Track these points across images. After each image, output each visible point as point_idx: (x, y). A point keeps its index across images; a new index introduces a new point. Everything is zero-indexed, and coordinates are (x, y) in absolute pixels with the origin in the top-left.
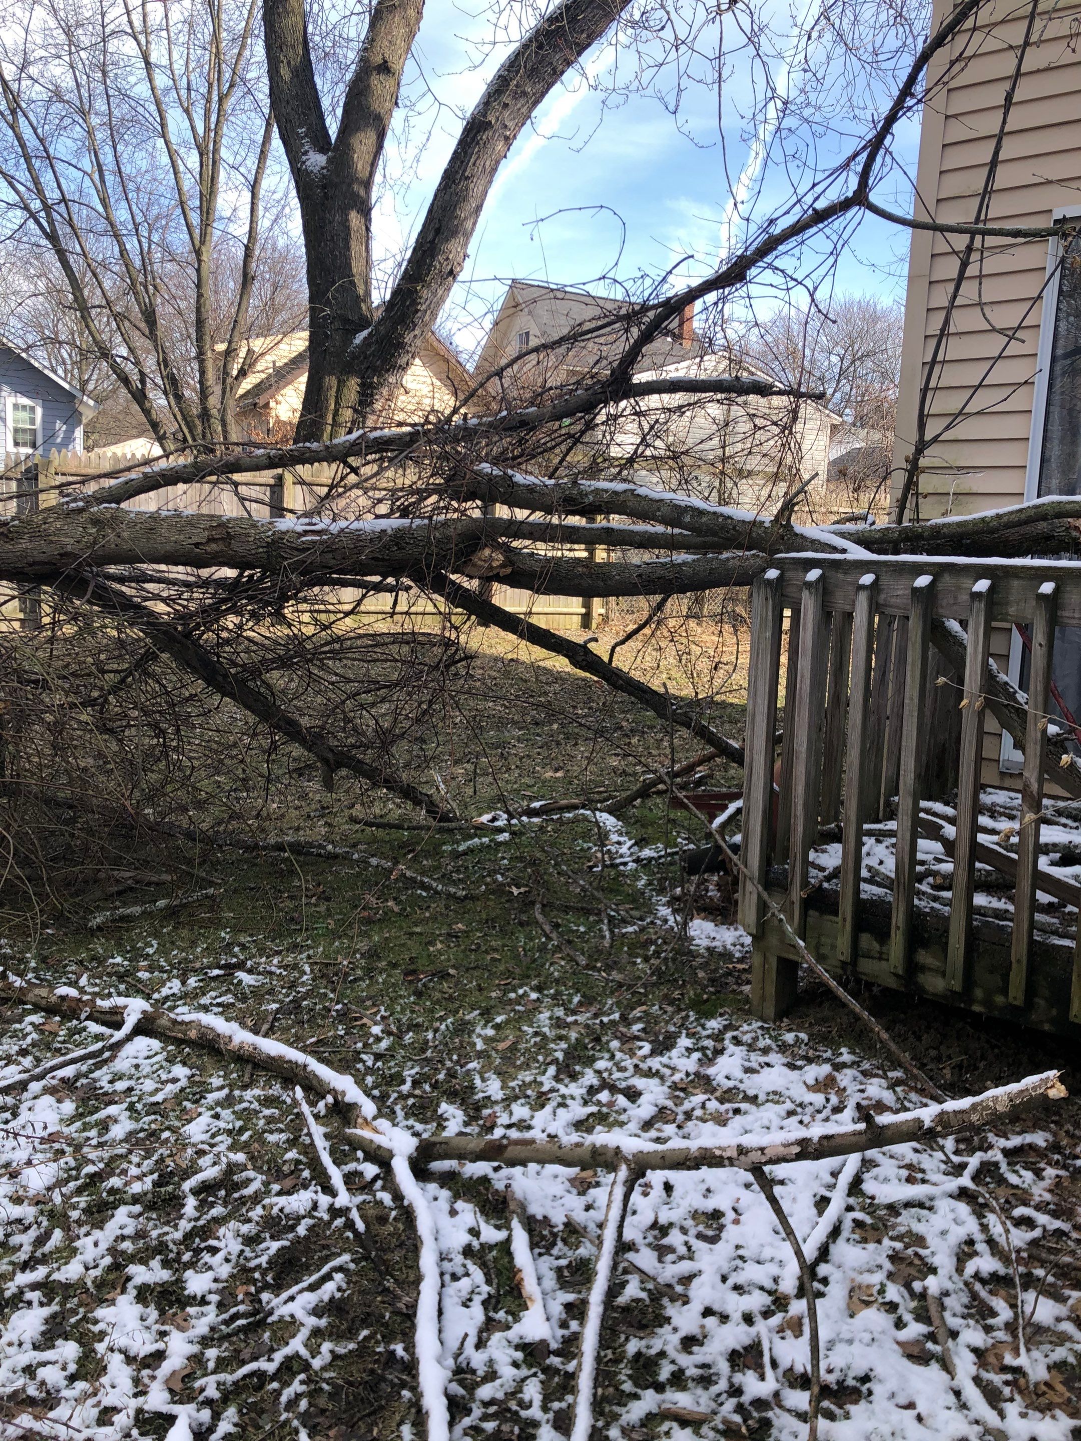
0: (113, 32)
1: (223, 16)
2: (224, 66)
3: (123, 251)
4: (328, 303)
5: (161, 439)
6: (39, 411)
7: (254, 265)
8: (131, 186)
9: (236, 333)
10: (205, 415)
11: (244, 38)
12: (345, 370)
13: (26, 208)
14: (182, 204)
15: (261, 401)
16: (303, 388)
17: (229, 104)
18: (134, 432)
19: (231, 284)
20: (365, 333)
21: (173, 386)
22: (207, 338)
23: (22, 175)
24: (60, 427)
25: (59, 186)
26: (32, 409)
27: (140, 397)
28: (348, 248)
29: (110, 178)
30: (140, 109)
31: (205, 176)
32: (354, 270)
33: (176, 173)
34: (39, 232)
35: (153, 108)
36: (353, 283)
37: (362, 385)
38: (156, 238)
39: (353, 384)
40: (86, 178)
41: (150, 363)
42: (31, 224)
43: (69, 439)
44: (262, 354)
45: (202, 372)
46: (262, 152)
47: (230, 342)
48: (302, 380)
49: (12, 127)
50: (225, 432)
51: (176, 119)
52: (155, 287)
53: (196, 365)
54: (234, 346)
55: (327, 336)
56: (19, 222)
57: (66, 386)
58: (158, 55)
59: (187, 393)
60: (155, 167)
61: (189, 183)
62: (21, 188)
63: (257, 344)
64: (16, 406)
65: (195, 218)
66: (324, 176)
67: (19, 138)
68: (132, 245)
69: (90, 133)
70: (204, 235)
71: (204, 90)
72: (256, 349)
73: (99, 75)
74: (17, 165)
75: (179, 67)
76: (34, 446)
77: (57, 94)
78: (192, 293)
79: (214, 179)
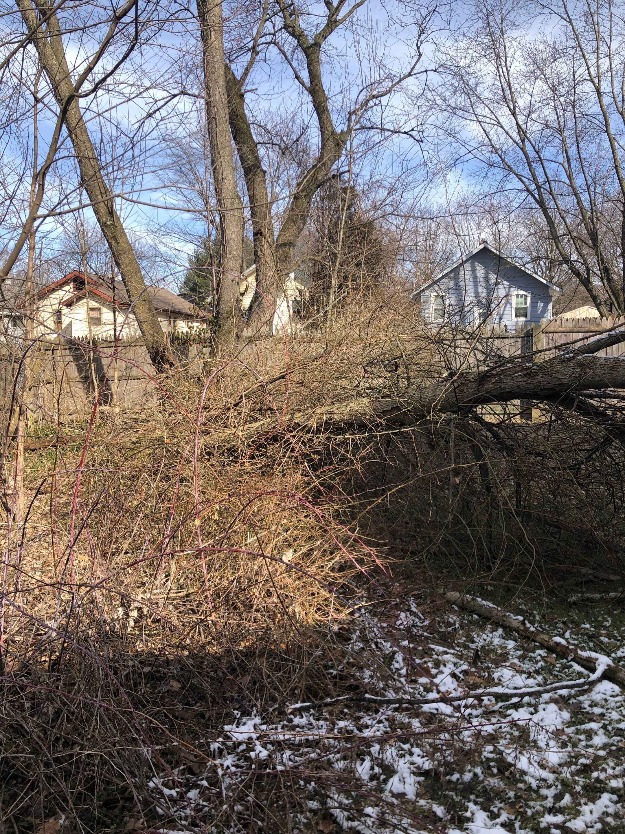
0: (579, 82)
3: (579, 202)
5: (598, 306)
6: (529, 297)
8: (585, 164)
13: (528, 190)
14: (616, 167)
18: (580, 302)
21: (606, 273)
23: (526, 173)
24: (540, 304)
25: (546, 175)
26: (526, 296)
27: (586, 282)
29: (573, 163)
30: (594, 120)
33: (613, 151)
34: (534, 201)
35: (601, 118)
38: (599, 190)
40: (561, 166)
41: (592, 261)
42: (530, 197)
43: (545, 310)
49: (522, 149)
51: (615, 120)
52: (597, 218)
53: (621, 260)
56: (523, 198)
57: (544, 281)
58: (605, 87)
59: (615, 277)
60: (600, 150)
61: (621, 155)
62: (525, 180)
64: (517, 296)
67: (525, 154)
68: (585, 197)
69: (563, 141)
73: (570, 108)
74: (523, 169)
75: (617, 91)
76: (526, 316)
77: (547, 125)
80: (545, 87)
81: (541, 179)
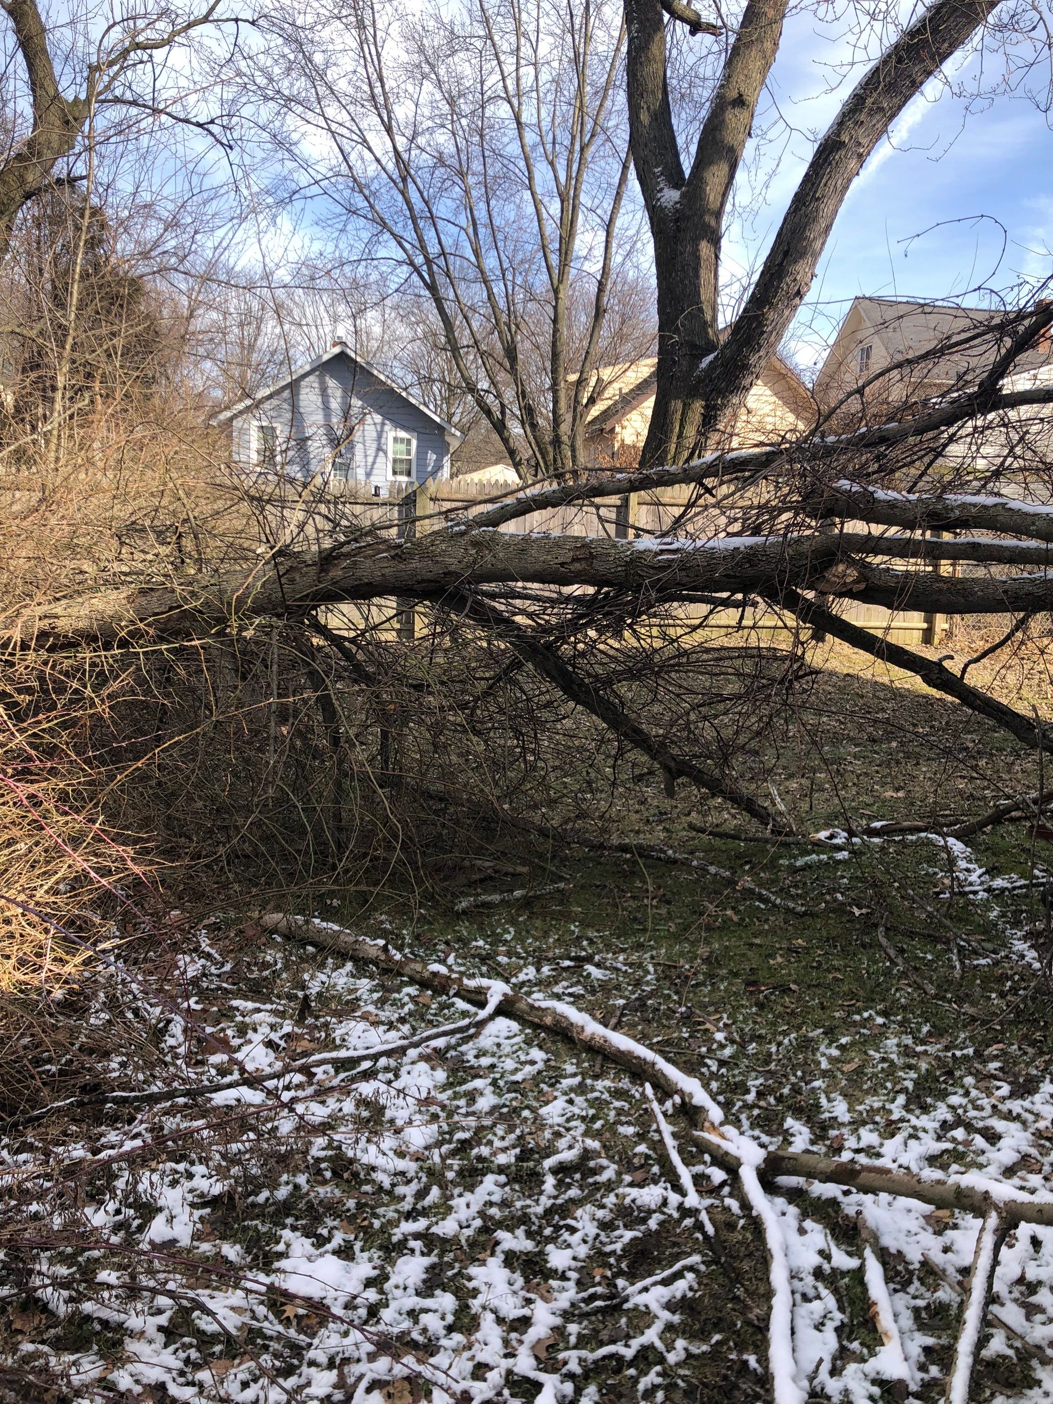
0: (490, 98)
1: (588, 72)
2: (586, 118)
3: (490, 295)
4: (677, 331)
5: (517, 465)
6: (414, 443)
7: (606, 299)
8: (500, 236)
9: (588, 364)
10: (557, 442)
11: (606, 90)
12: (692, 393)
13: (411, 264)
14: (544, 247)
15: (608, 427)
16: (649, 413)
17: (589, 154)
18: (493, 459)
19: (583, 319)
20: (711, 357)
21: (529, 414)
22: (561, 370)
23: (410, 235)
24: (432, 457)
25: (440, 243)
26: (409, 442)
27: (500, 427)
28: (697, 276)
29: (481, 231)
30: (511, 166)
31: (565, 221)
32: (703, 298)
33: (539, 220)
34: (421, 284)
35: (522, 164)
36: (701, 310)
37: (706, 407)
38: (519, 280)
39: (698, 406)
40: (462, 232)
41: (509, 394)
42: (415, 277)
43: (438, 467)
44: (610, 383)
45: (556, 402)
46: (618, 193)
47: (582, 372)
48: (648, 405)
49: (403, 194)
50: (574, 457)
51: (542, 173)
52: (517, 326)
53: (550, 396)
54: (585, 376)
55: (674, 362)
56: (404, 276)
57: (438, 420)
58: (528, 115)
59: (541, 422)
60: (520, 216)
61: (551, 229)
62: (408, 246)
63: (606, 373)
64: (396, 439)
65: (554, 259)
66: (677, 210)
67: (408, 202)
68: (498, 289)
69: (467, 192)
70: (562, 274)
71: (567, 143)
72: (605, 378)
73: (476, 139)
74: (405, 226)
75: (546, 124)
76: (409, 474)
77: (441, 160)
78: (548, 328)
79: (573, 222)
80: (438, 96)
81: (433, 249)
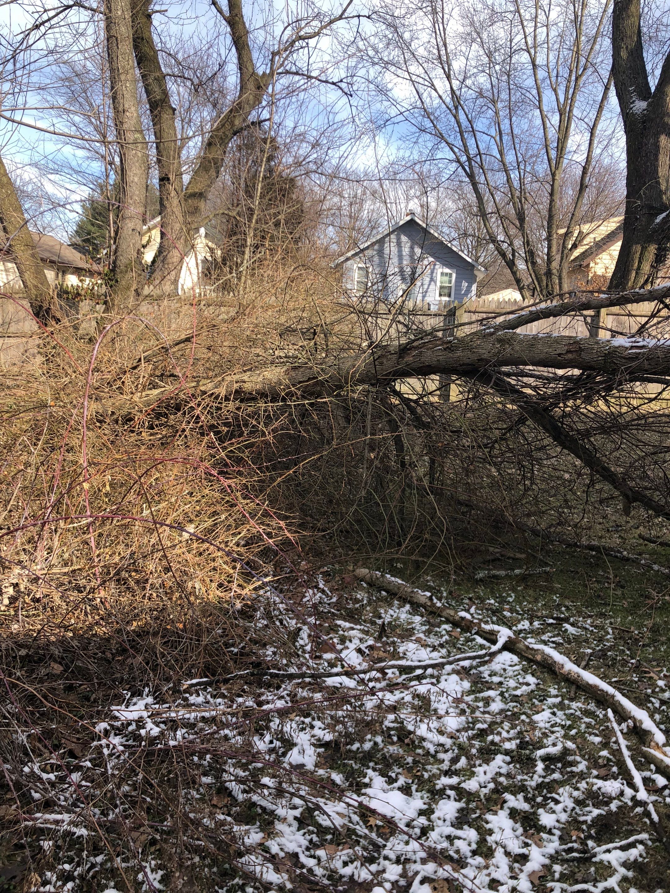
0: (515, 51)
1: (584, 28)
2: (581, 58)
3: (509, 179)
4: (640, 198)
5: (521, 289)
6: (454, 276)
7: (587, 179)
8: (517, 141)
9: (573, 222)
10: (549, 273)
11: (595, 38)
12: (648, 240)
13: (458, 161)
14: (546, 146)
15: (585, 264)
16: (616, 254)
17: (581, 82)
18: (505, 286)
19: (571, 192)
20: (664, 215)
21: (531, 256)
22: (554, 226)
23: (458, 143)
24: (465, 284)
25: (477, 147)
26: (451, 274)
27: (511, 264)
28: (657, 159)
29: (505, 138)
30: (528, 94)
31: (562, 128)
32: (660, 174)
33: (544, 129)
34: (464, 174)
35: (534, 92)
36: (658, 183)
37: (658, 249)
38: (528, 169)
39: (652, 249)
40: (492, 140)
41: (518, 243)
42: (460, 170)
43: (468, 290)
44: (588, 234)
45: (549, 248)
46: (600, 107)
47: (568, 228)
48: (616, 248)
49: (455, 117)
50: (560, 284)
51: (548, 97)
52: (526, 199)
53: (545, 244)
54: (571, 230)
55: (637, 219)
56: (453, 170)
57: (469, 260)
58: (540, 60)
59: (539, 261)
60: (531, 127)
61: (552, 133)
62: (456, 150)
63: (586, 228)
64: (442, 274)
65: (553, 154)
66: (644, 115)
67: (458, 122)
68: (514, 175)
69: (496, 113)
70: (558, 163)
71: (566, 75)
72: (585, 231)
73: (505, 78)
74: (455, 138)
75: (552, 65)
76: (449, 296)
77: (481, 94)
78: (546, 200)
79: (567, 128)
80: (481, 52)
81: (473, 151)
